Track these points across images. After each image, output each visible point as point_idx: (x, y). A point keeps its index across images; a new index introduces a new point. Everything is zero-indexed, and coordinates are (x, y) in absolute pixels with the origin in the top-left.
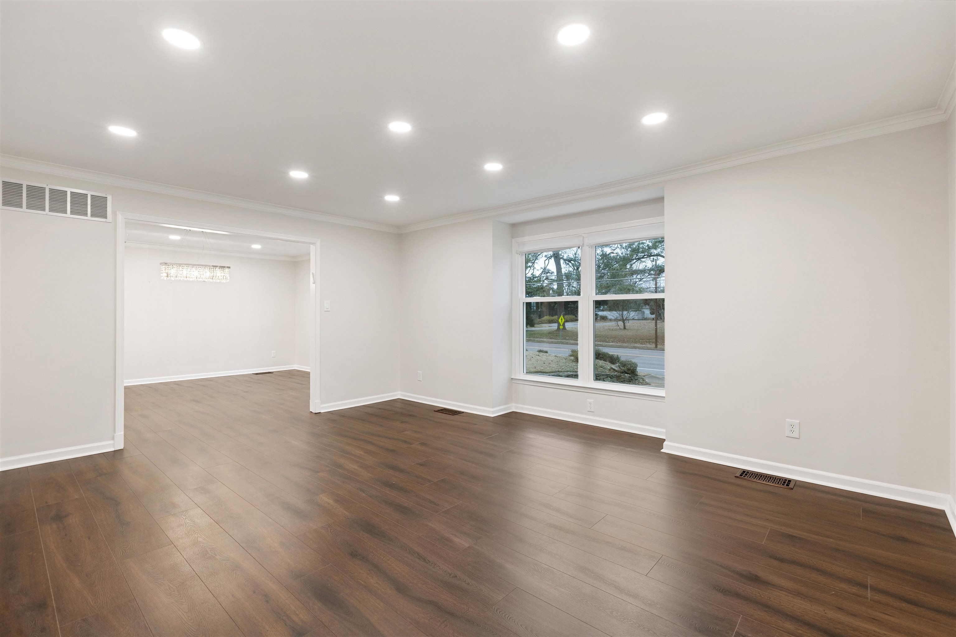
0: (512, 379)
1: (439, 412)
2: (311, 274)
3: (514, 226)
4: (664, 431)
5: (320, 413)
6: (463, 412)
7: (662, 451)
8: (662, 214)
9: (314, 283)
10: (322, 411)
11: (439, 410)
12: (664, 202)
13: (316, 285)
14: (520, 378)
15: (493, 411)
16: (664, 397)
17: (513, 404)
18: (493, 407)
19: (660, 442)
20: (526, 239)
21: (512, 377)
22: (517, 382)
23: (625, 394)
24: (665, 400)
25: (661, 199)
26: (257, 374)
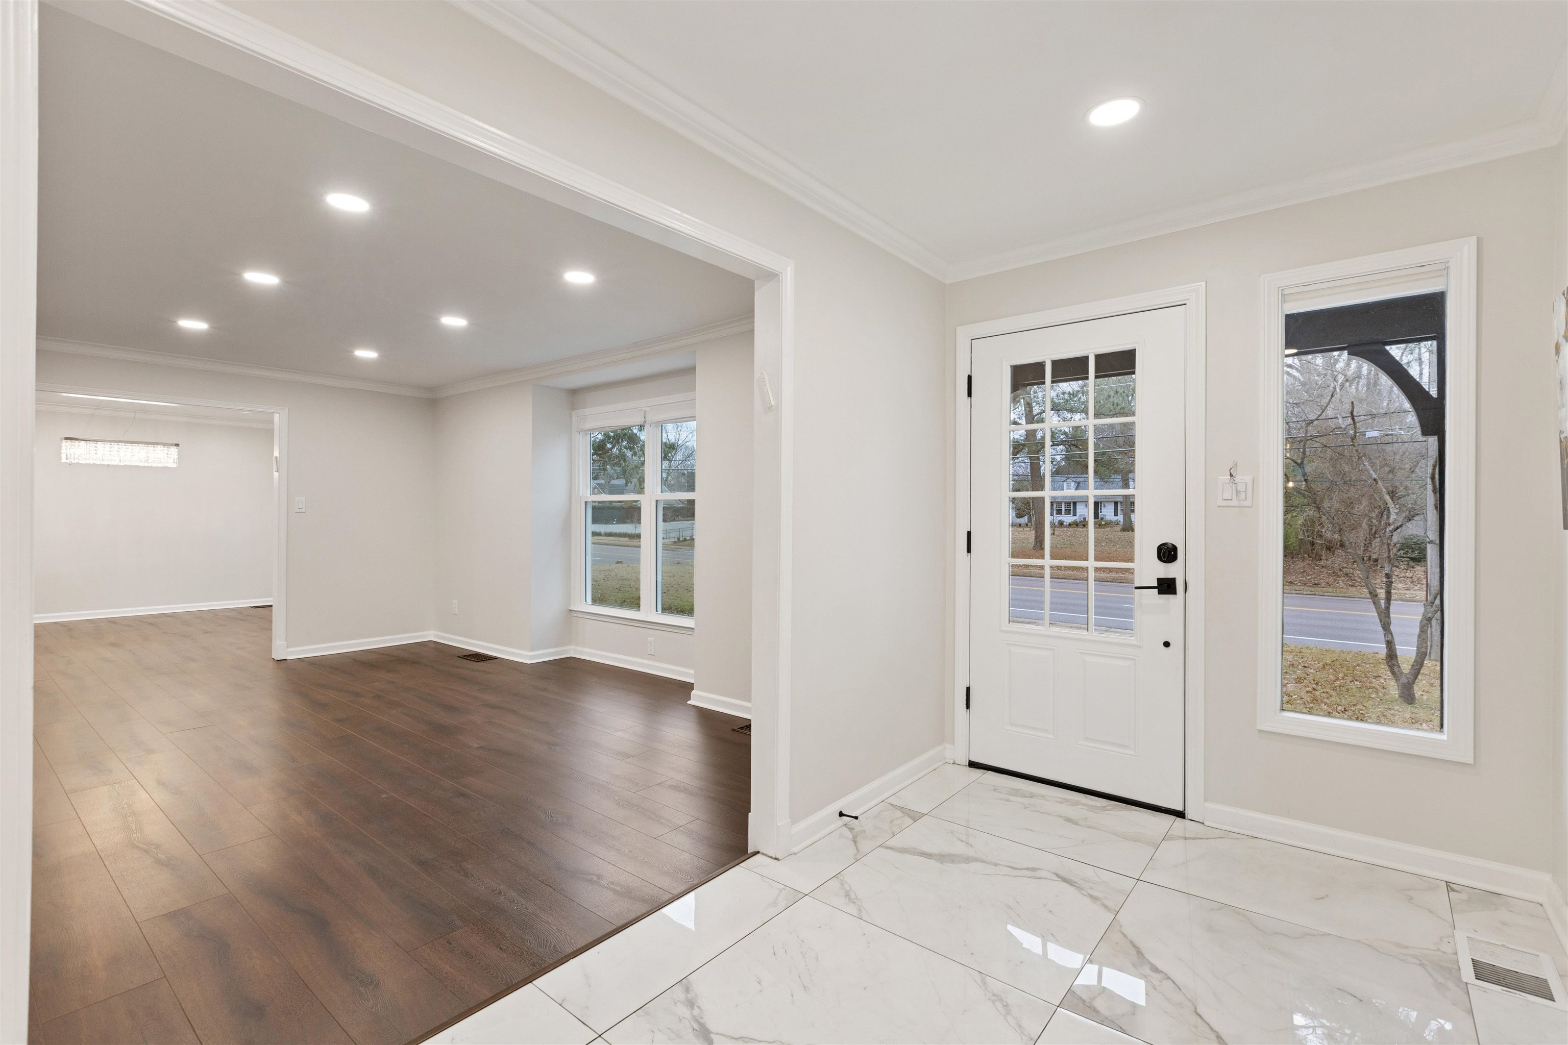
0: (571, 610)
1: (465, 659)
2: (274, 458)
3: (574, 393)
4: (692, 672)
5: (286, 660)
6: (496, 658)
7: (688, 702)
8: (693, 389)
9: (277, 471)
10: (289, 658)
11: (465, 656)
12: (695, 373)
13: (279, 475)
14: (580, 610)
15: (530, 656)
16: (693, 629)
17: (572, 647)
18: (532, 650)
19: (686, 688)
20: (587, 411)
21: (571, 609)
22: (579, 616)
23: (676, 628)
24: (694, 632)
25: (692, 370)
26: (256, 607)
